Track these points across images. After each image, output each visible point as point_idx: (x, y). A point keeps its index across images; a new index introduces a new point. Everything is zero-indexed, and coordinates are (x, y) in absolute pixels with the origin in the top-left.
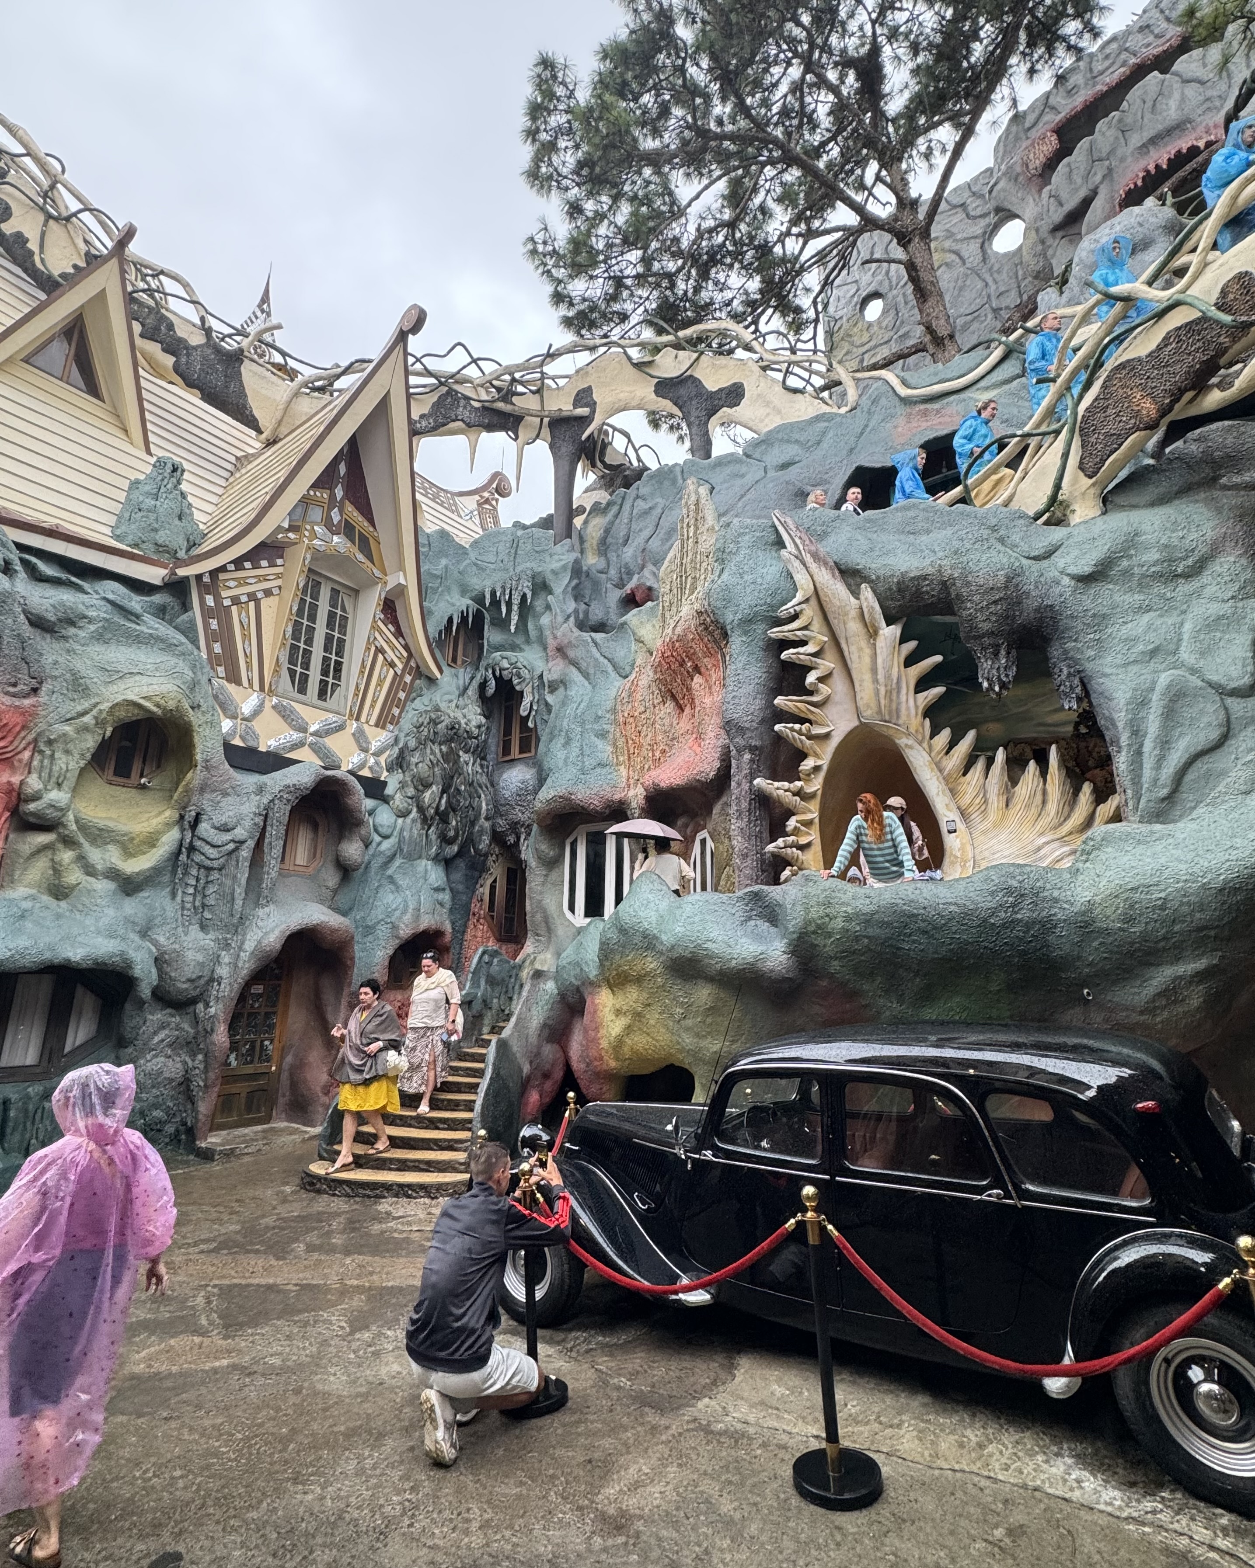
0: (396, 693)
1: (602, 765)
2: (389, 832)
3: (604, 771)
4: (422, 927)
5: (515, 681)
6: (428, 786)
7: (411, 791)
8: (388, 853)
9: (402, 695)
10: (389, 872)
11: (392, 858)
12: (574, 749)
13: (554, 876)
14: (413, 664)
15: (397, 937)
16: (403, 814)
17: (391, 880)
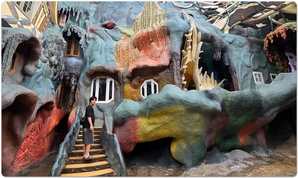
0: (45, 23)
1: (112, 60)
2: (40, 67)
3: (113, 62)
4: (49, 101)
5: (79, 34)
6: (53, 55)
7: (47, 55)
8: (39, 74)
9: (46, 24)
10: (38, 80)
11: (40, 75)
12: (103, 55)
13: (88, 89)
14: (50, 16)
15: (42, 103)
16: (45, 62)
17: (38, 83)
